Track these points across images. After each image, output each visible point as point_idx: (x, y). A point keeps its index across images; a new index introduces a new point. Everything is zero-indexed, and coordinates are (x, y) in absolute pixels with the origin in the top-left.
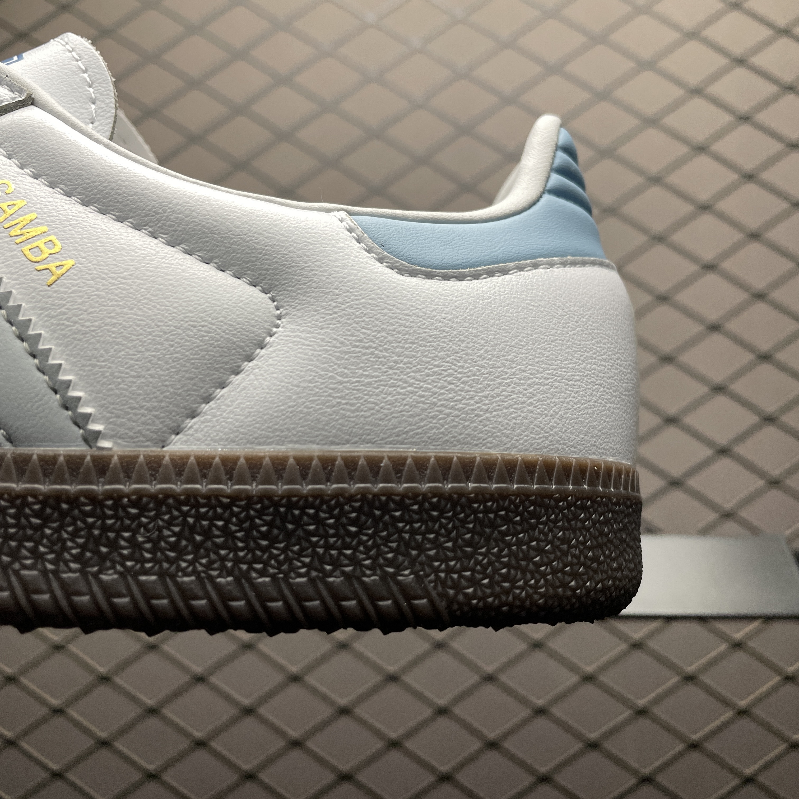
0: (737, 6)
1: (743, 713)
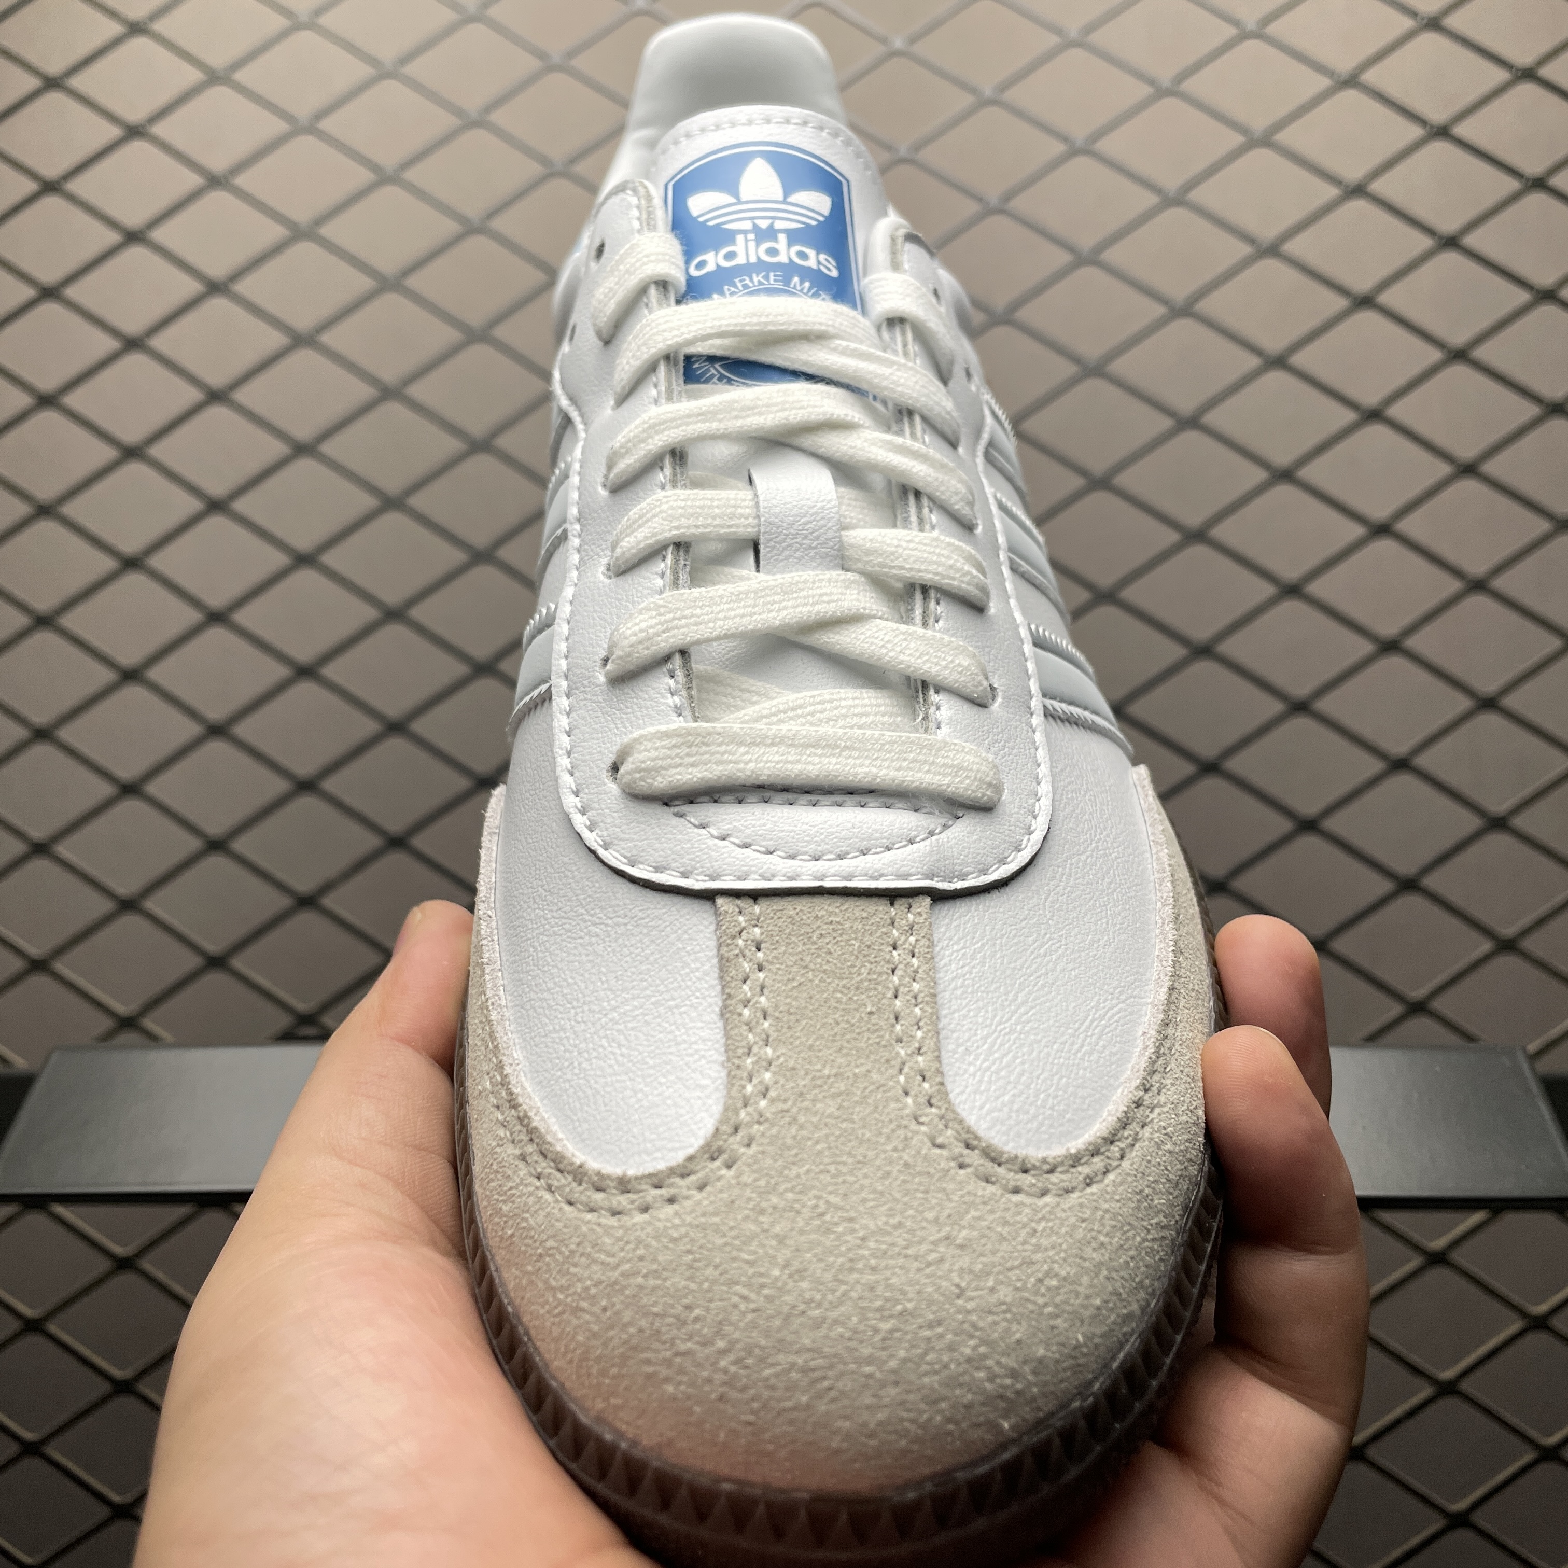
1: (1448, 1389)
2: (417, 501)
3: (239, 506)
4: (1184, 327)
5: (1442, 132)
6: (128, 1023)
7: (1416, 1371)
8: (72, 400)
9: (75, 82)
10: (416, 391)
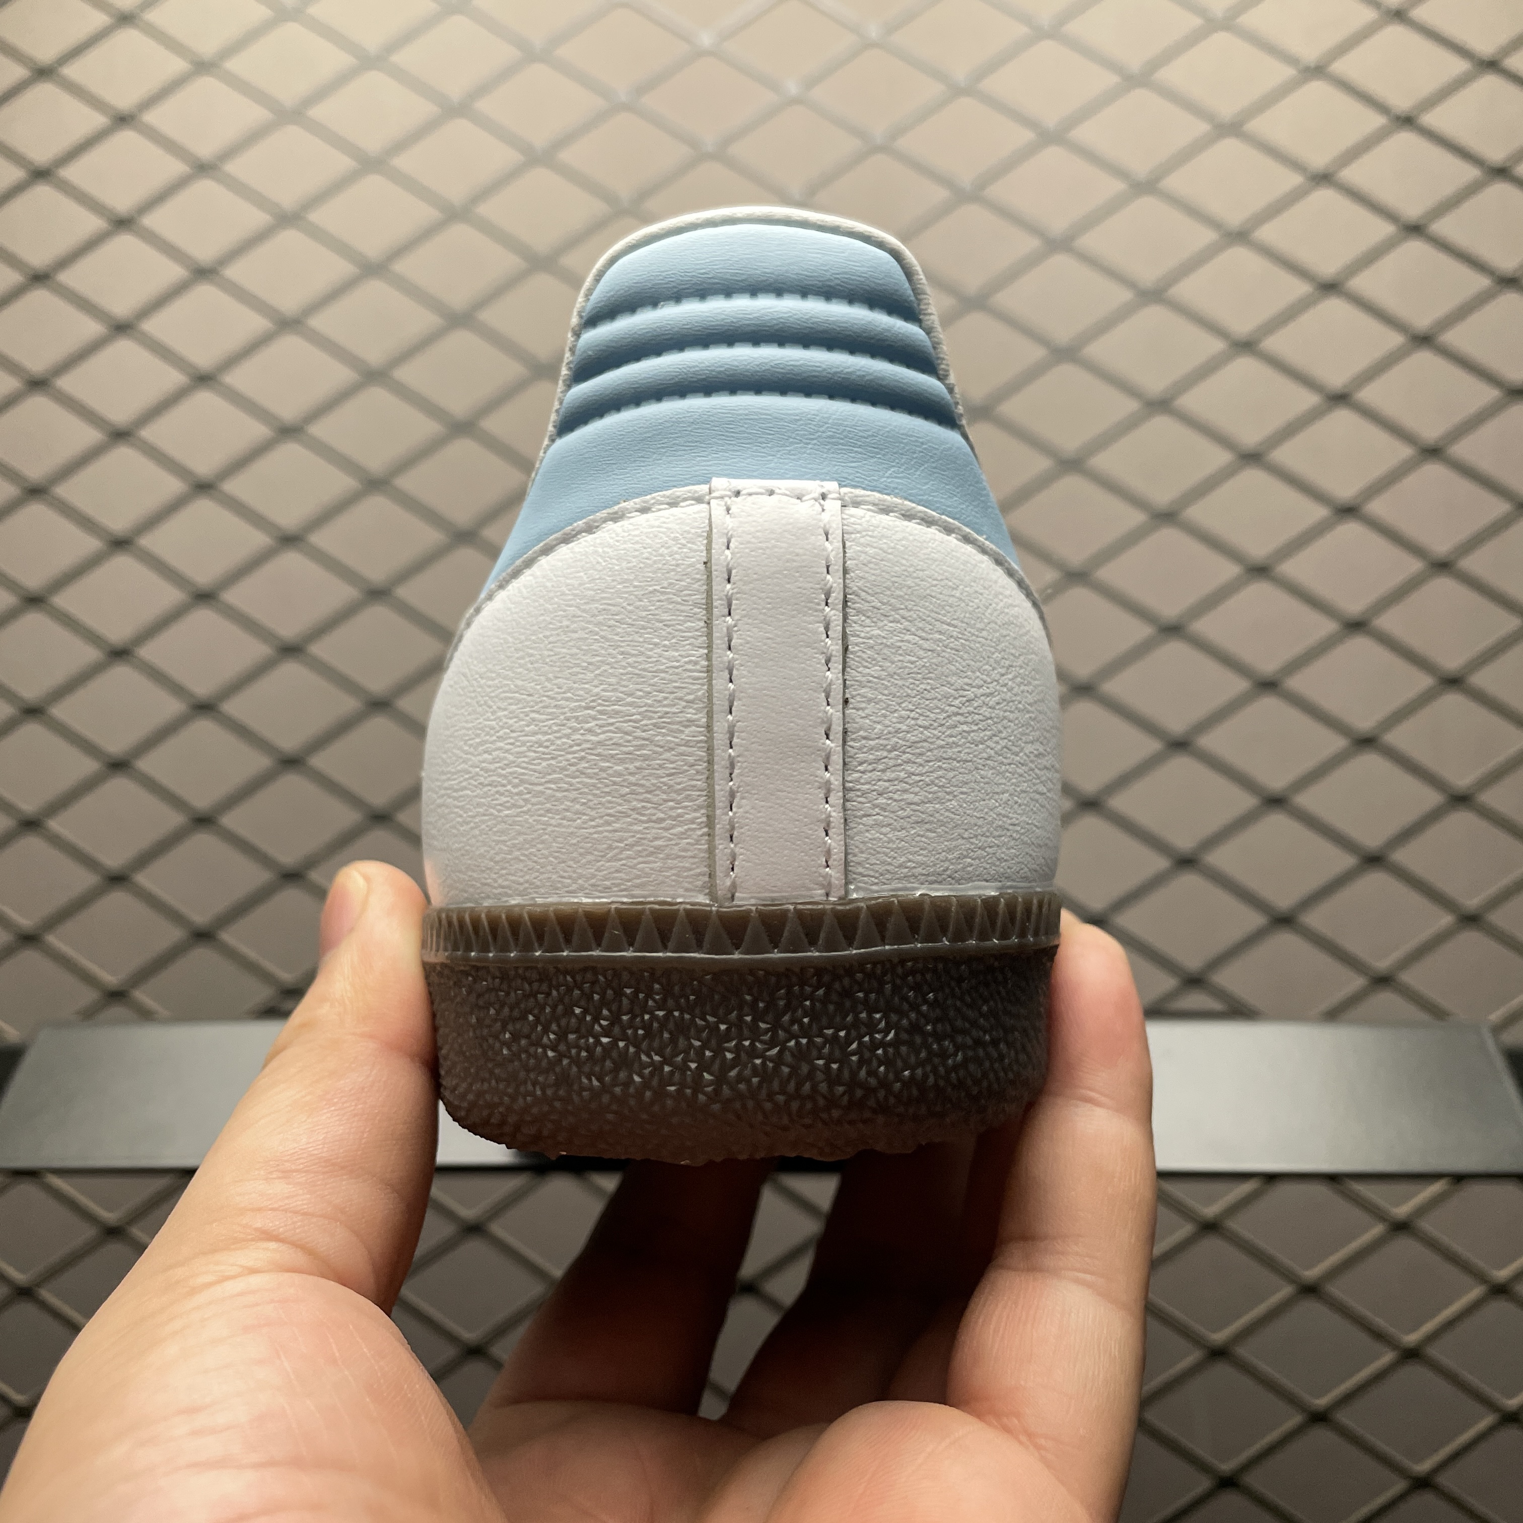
0: (1399, 15)
1: (1411, 1355)
2: (406, 482)
3: (231, 487)
4: (1154, 314)
5: (1407, 121)
6: (116, 996)
7: (1379, 1336)
8: (65, 383)
9: (71, 71)
10: (404, 374)
